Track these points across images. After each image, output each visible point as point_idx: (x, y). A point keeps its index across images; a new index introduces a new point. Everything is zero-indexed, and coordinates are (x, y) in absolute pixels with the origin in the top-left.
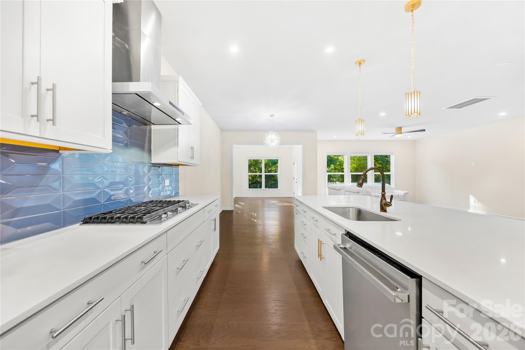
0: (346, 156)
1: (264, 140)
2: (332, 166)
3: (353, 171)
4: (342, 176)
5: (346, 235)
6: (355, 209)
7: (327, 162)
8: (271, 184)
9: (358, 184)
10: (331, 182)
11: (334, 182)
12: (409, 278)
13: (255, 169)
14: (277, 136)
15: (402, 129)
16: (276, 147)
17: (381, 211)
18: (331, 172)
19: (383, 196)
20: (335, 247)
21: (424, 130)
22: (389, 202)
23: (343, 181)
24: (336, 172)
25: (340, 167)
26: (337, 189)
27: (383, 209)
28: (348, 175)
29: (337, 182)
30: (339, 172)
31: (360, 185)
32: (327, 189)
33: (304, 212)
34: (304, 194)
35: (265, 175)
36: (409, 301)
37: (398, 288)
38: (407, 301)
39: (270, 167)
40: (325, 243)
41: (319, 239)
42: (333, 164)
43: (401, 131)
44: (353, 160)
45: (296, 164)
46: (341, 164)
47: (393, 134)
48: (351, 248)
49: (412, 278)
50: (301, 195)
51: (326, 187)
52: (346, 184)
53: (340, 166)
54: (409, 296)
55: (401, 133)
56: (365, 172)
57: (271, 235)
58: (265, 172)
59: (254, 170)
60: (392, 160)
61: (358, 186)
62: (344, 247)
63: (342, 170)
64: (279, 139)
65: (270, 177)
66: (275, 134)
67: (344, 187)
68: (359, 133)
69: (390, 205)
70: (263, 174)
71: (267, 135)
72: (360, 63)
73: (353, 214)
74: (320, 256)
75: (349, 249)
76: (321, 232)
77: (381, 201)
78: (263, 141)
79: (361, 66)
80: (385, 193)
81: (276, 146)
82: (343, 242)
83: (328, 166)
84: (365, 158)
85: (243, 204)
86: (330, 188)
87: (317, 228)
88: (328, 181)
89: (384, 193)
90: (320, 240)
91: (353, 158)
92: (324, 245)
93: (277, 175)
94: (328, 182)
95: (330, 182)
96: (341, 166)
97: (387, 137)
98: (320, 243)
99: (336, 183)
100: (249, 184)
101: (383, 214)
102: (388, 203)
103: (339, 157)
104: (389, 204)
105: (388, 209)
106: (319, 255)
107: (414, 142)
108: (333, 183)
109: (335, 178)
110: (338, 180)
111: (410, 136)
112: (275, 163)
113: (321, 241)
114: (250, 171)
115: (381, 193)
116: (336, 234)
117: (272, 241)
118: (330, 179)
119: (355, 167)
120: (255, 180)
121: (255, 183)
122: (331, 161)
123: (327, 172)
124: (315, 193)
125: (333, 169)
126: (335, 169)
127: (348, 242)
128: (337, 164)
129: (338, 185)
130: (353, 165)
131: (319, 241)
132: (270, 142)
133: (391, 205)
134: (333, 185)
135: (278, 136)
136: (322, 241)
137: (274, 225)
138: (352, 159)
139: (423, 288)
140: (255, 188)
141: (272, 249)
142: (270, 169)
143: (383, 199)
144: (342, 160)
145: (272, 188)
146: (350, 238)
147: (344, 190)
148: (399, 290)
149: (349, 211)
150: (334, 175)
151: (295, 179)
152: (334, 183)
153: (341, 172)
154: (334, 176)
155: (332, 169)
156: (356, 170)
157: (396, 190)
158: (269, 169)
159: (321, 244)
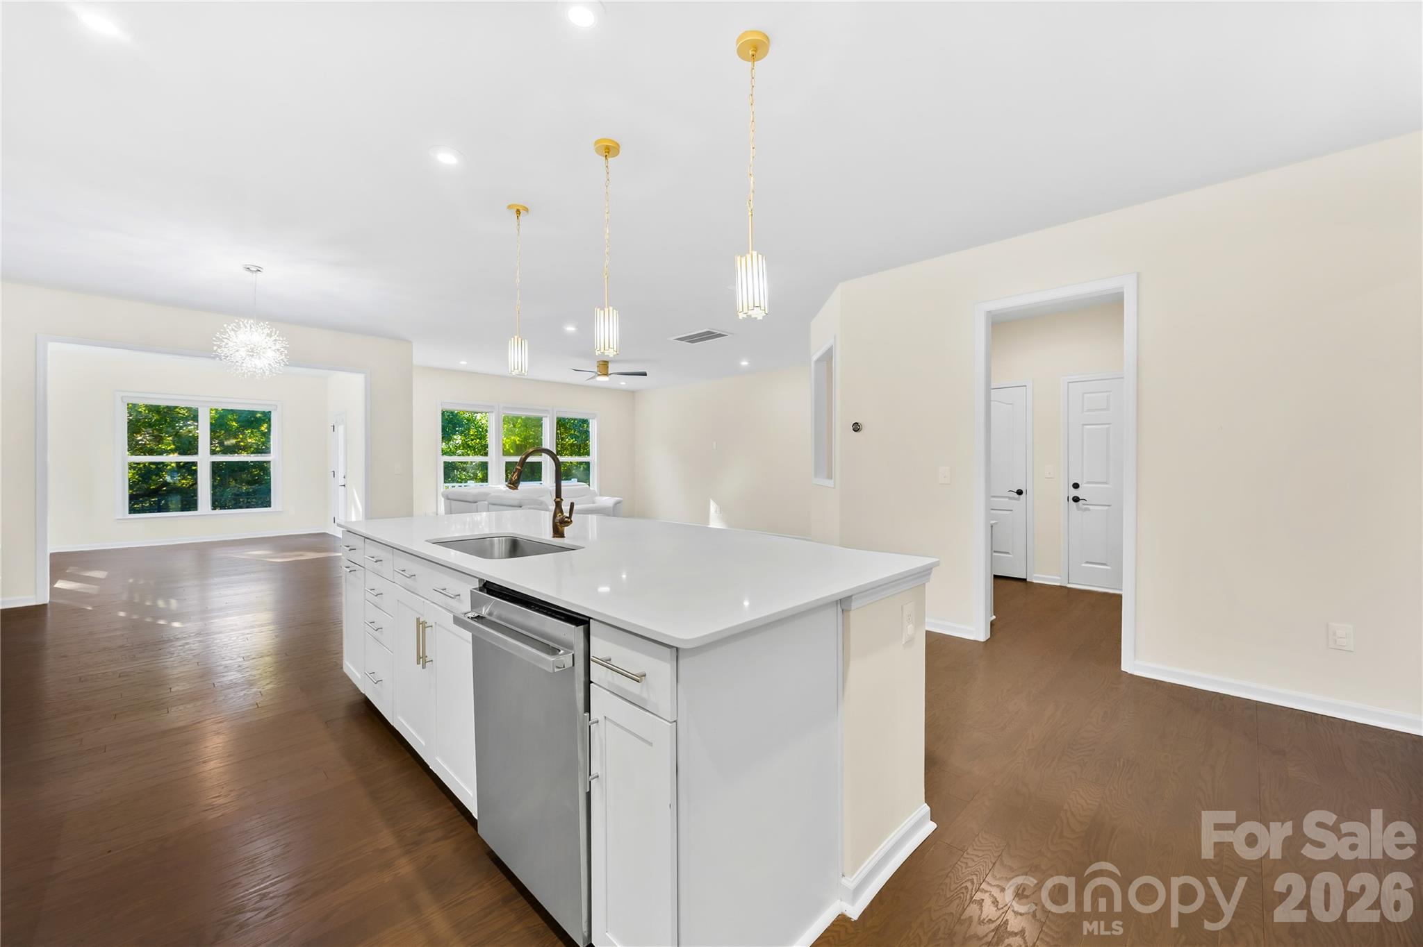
0: (491, 414)
1: (220, 347)
2: (458, 439)
3: (512, 451)
4: (484, 466)
5: (481, 589)
6: (506, 540)
7: (443, 426)
8: (235, 495)
9: (510, 483)
10: (453, 481)
11: (461, 482)
12: (573, 626)
13: (159, 439)
14: (273, 338)
15: (610, 365)
16: (268, 373)
17: (554, 537)
18: (453, 454)
19: (558, 505)
20: (458, 621)
21: (645, 374)
22: (567, 517)
23: (485, 479)
24: (469, 455)
25: (478, 440)
26: (470, 500)
27: (558, 533)
28: (497, 464)
29: (469, 482)
30: (475, 454)
31: (513, 484)
32: (442, 500)
33: (376, 562)
34: (370, 514)
35: (213, 463)
36: (573, 665)
37: (560, 651)
38: (572, 665)
39: (232, 433)
40: (433, 624)
41: (418, 619)
42: (461, 433)
43: (607, 371)
44: (512, 425)
45: (340, 429)
46: (482, 434)
47: (593, 374)
48: (490, 614)
49: (577, 626)
50: (361, 519)
51: (440, 495)
52: (494, 486)
53: (478, 438)
54: (573, 655)
55: (607, 374)
56: (524, 456)
57: (254, 656)
58: (213, 452)
59: (153, 445)
60: (593, 429)
61: (510, 487)
62: (476, 615)
63: (484, 450)
64: (282, 349)
65: (234, 471)
66: (267, 331)
67: (487, 494)
68: (516, 367)
69: (569, 522)
70: (204, 459)
71: (233, 330)
72: (518, 211)
73: (500, 547)
74: (422, 659)
75: (487, 616)
76: (426, 601)
77: (555, 516)
78: (215, 348)
79: (520, 218)
80: (562, 500)
81: (271, 371)
82: (475, 605)
83: (446, 436)
84: (538, 423)
85: (103, 577)
86: (450, 497)
87: (414, 595)
88: (445, 479)
89: (559, 500)
90: (421, 620)
91: (511, 421)
92: (432, 630)
93: (269, 462)
94: (445, 482)
95: (449, 482)
96: (480, 439)
97: (581, 378)
98: (421, 626)
99: (465, 484)
100: (132, 498)
101: (558, 541)
102: (566, 519)
103: (476, 414)
104: (566, 522)
105: (567, 530)
106: (419, 658)
107: (632, 393)
108: (460, 484)
109: (464, 469)
110: (475, 478)
111: (624, 382)
112: (255, 421)
113: (424, 623)
114: (134, 448)
115: (555, 500)
116: (459, 595)
117: (259, 672)
118: (451, 472)
119: (518, 442)
120: (155, 482)
121: (155, 492)
122: (452, 424)
123: (444, 453)
124: (406, 510)
125: (460, 447)
126: (466, 446)
127: (485, 603)
128: (472, 433)
129: (473, 487)
130: (513, 438)
131: (419, 623)
132: (244, 354)
133: (571, 521)
134: (456, 488)
135: (276, 340)
136: (426, 621)
137: (259, 626)
138: (509, 423)
139: (592, 638)
140: (159, 510)
141: (260, 695)
142: (233, 441)
143: (558, 511)
144: (484, 422)
145: (241, 507)
146: (488, 593)
147: (486, 502)
148: (562, 652)
149: (492, 544)
150: (461, 462)
151: (340, 475)
152: (463, 485)
153: (482, 455)
154: (461, 467)
155: (457, 448)
156: (519, 449)
157: (600, 495)
158: (227, 443)
159: (424, 628)
